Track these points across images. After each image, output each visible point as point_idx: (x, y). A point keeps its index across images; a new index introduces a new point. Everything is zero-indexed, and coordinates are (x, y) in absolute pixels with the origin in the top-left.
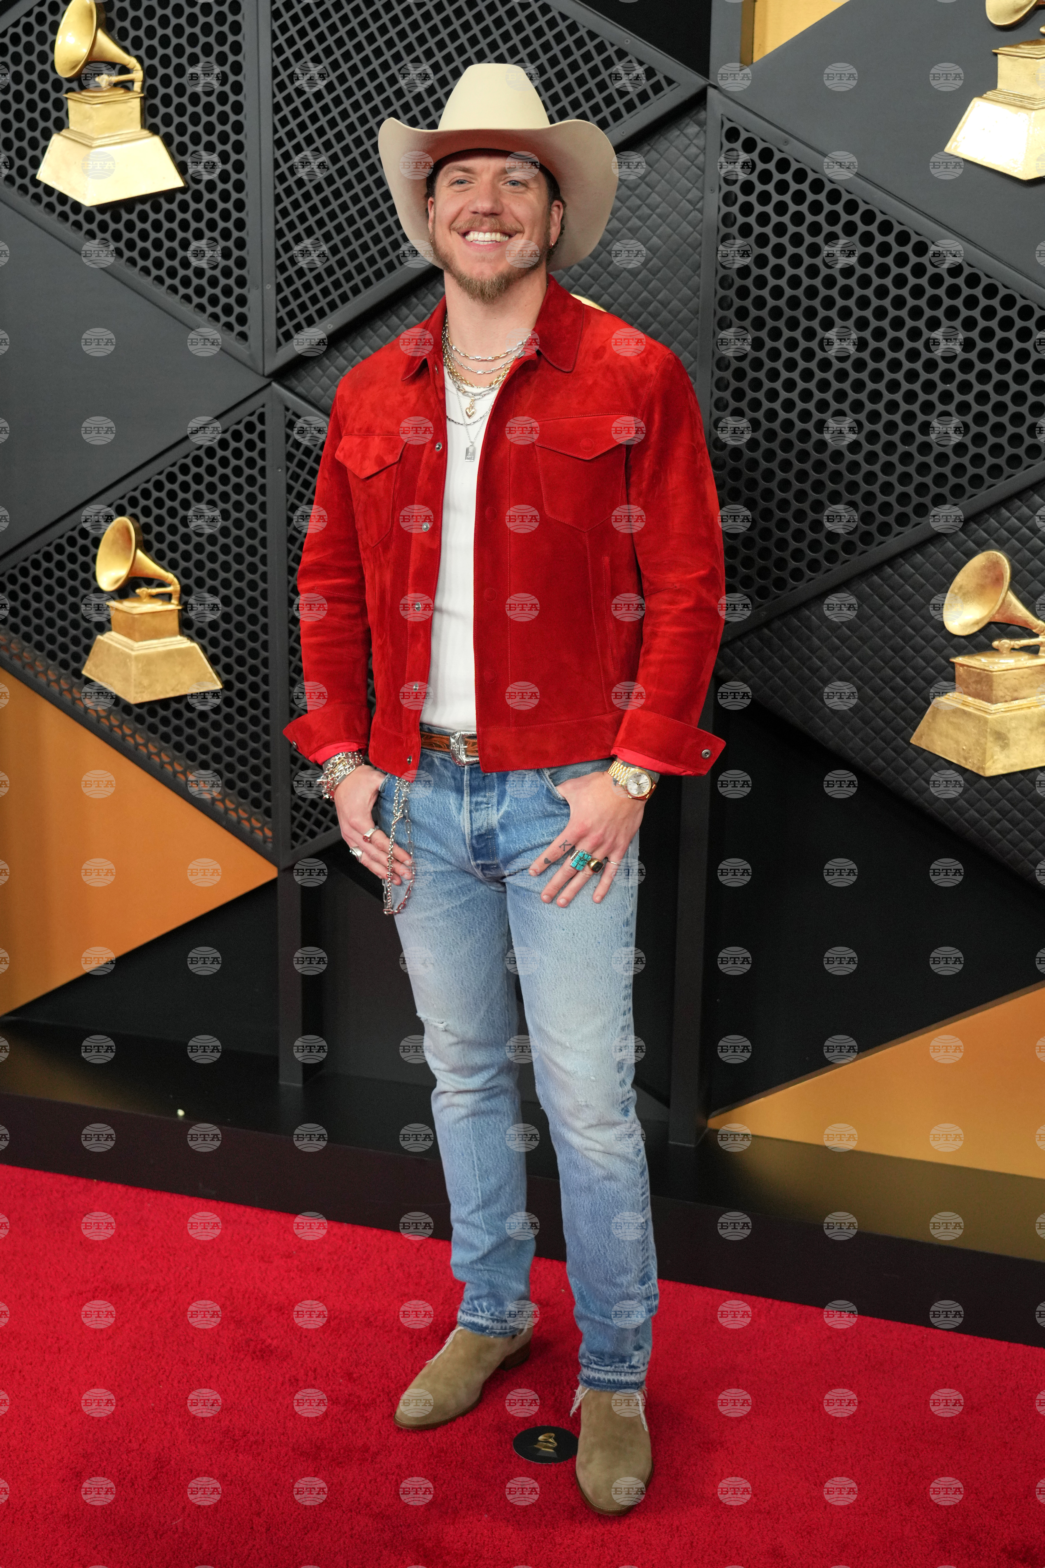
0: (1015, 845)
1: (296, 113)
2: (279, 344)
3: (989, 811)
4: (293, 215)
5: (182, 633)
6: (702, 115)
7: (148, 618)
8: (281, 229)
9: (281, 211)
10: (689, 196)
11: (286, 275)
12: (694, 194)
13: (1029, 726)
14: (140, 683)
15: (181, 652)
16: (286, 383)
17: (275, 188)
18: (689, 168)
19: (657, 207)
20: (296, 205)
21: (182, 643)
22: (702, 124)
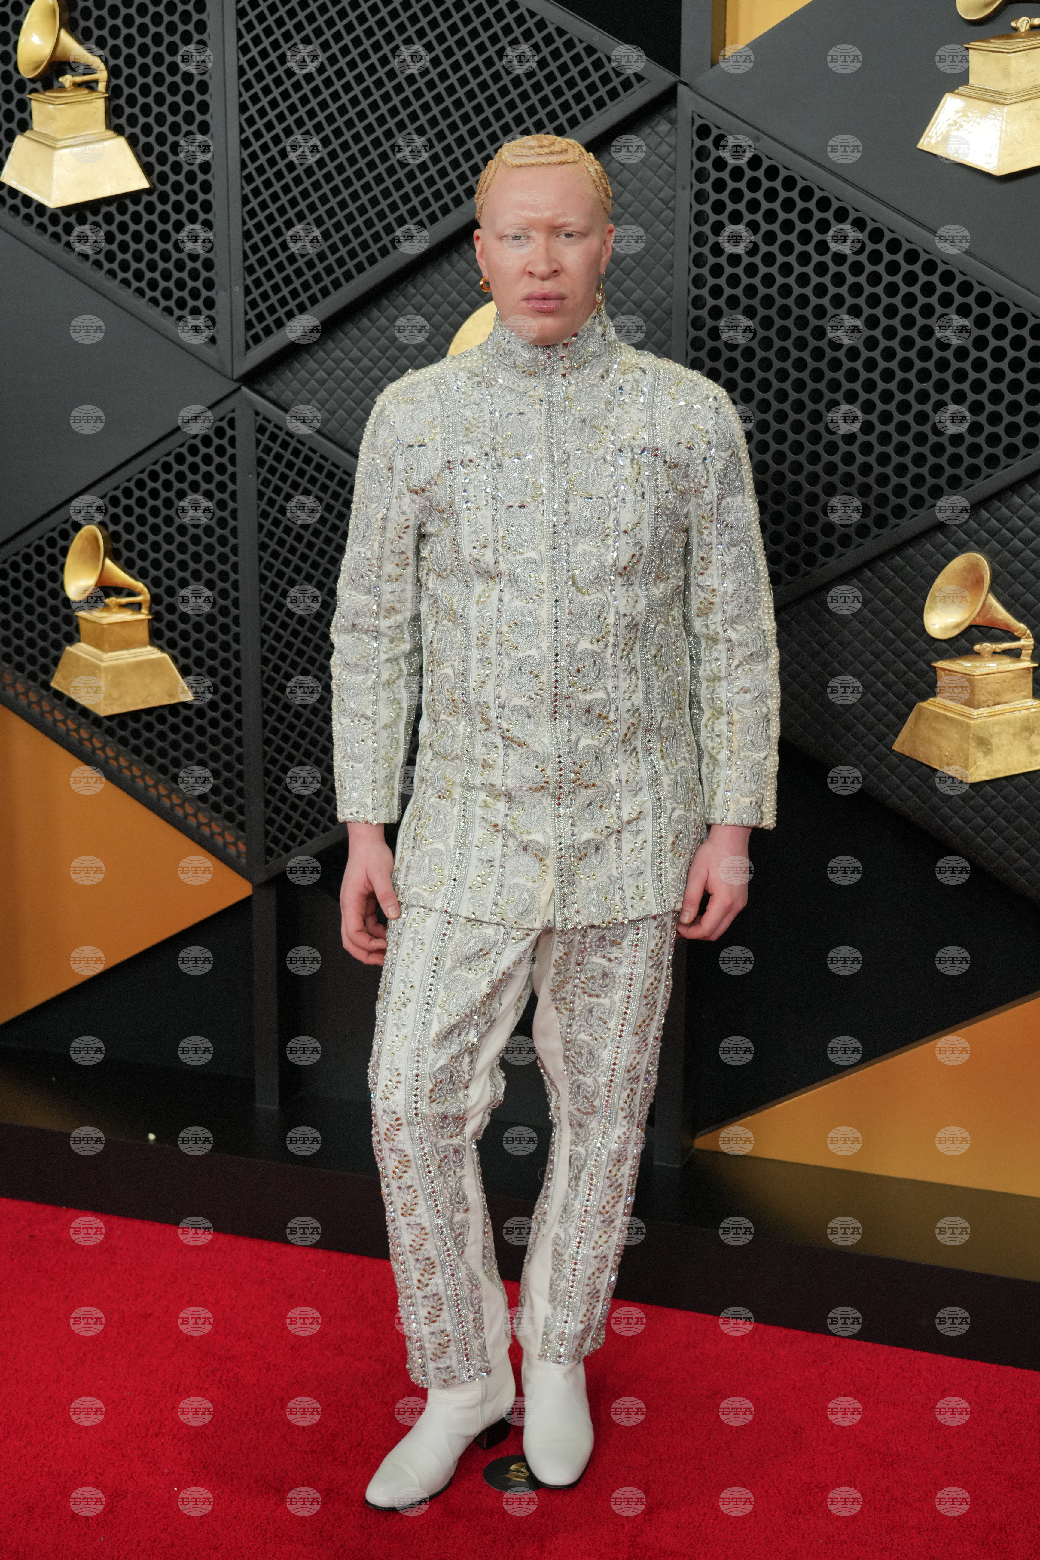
0: (1000, 853)
1: (262, 113)
2: (248, 347)
3: (973, 818)
4: (261, 216)
5: (152, 643)
6: (673, 113)
7: (117, 629)
8: (249, 230)
9: (248, 212)
10: (661, 195)
11: (254, 277)
12: (666, 192)
13: (1011, 731)
14: (110, 695)
15: (150, 662)
16: (256, 387)
17: (243, 188)
18: (660, 166)
19: (629, 206)
20: (263, 206)
21: (152, 653)
22: (672, 122)
